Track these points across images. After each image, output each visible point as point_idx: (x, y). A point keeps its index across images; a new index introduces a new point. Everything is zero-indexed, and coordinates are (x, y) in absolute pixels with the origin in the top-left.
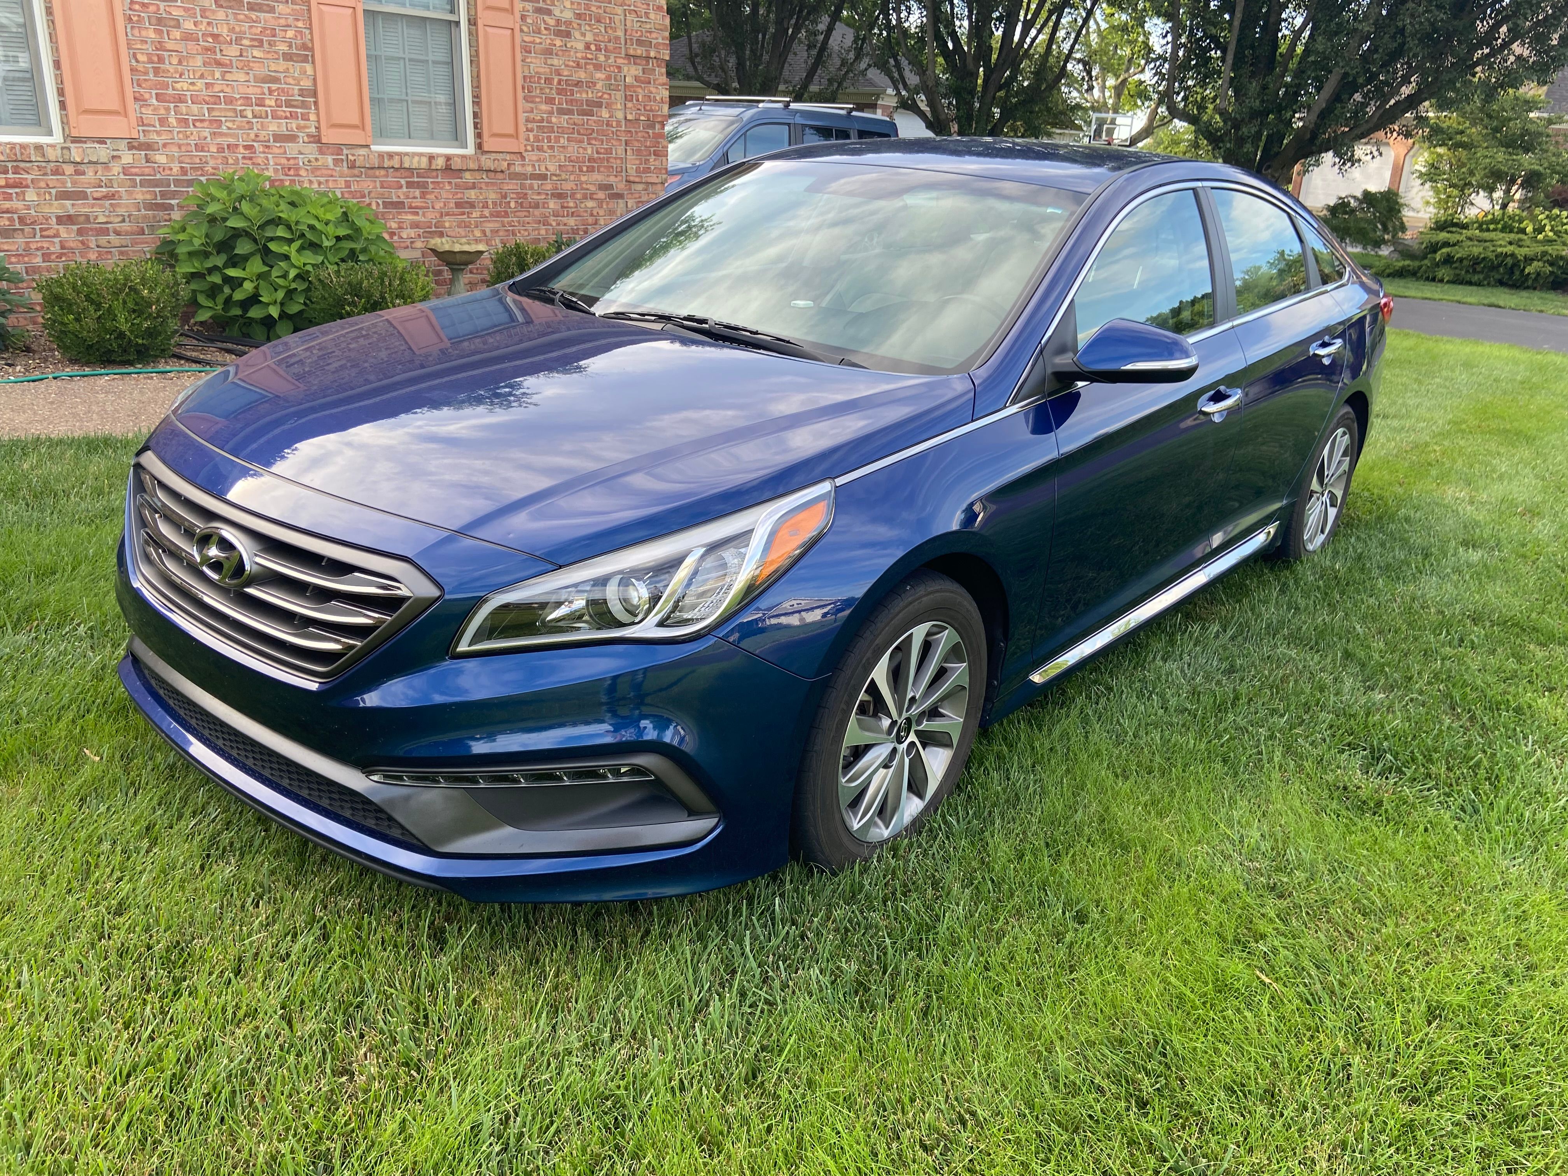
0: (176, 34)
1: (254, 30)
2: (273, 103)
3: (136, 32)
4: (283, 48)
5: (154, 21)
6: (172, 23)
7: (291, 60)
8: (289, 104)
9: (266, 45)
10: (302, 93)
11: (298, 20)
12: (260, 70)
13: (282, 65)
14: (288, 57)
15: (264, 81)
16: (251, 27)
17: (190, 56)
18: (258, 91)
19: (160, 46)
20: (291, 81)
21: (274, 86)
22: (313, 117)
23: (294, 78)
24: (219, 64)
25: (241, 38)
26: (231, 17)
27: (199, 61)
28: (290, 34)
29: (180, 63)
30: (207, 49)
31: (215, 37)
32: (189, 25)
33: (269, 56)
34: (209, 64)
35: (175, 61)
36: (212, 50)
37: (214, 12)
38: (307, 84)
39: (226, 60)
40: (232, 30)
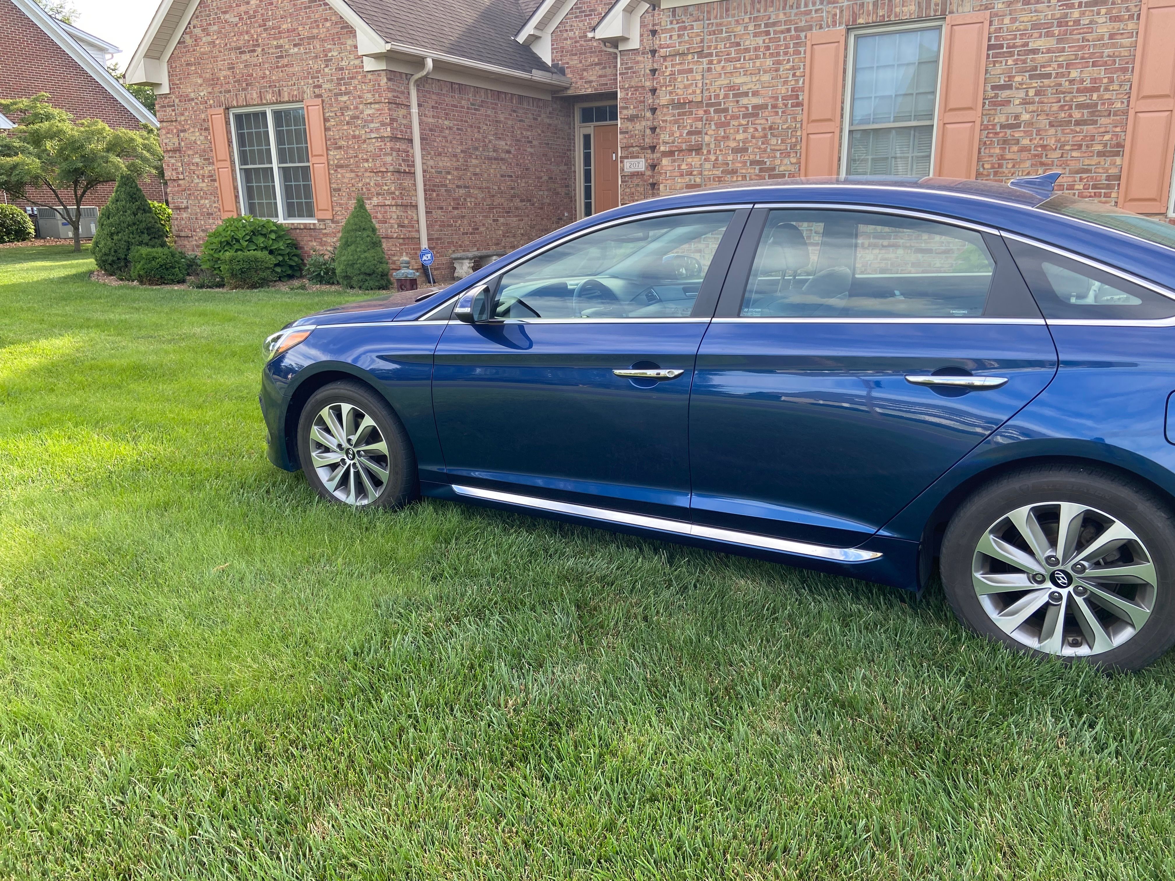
0: (1015, 148)
1: (1076, 139)
2: (1081, 187)
3: (987, 151)
4: (1099, 148)
5: (1001, 142)
6: (1013, 142)
7: (1104, 155)
8: (1095, 187)
9: (1084, 148)
10: (1108, 178)
11: (1116, 127)
12: (1074, 165)
13: (1095, 160)
14: (1100, 154)
15: (1077, 172)
16: (1074, 137)
17: (1022, 161)
18: (1071, 179)
19: (1002, 157)
20: (1101, 171)
21: (1084, 176)
22: (1114, 195)
23: (1103, 168)
24: (1042, 164)
25: (1064, 145)
26: (1059, 132)
27: (1028, 164)
28: (1107, 137)
29: (1014, 166)
30: (1035, 156)
31: (1044, 147)
32: (1026, 142)
33: (1086, 155)
34: (1036, 165)
35: (1010, 166)
36: (1040, 156)
37: (1046, 130)
38: (1113, 171)
39: (1049, 161)
40: (1058, 141)
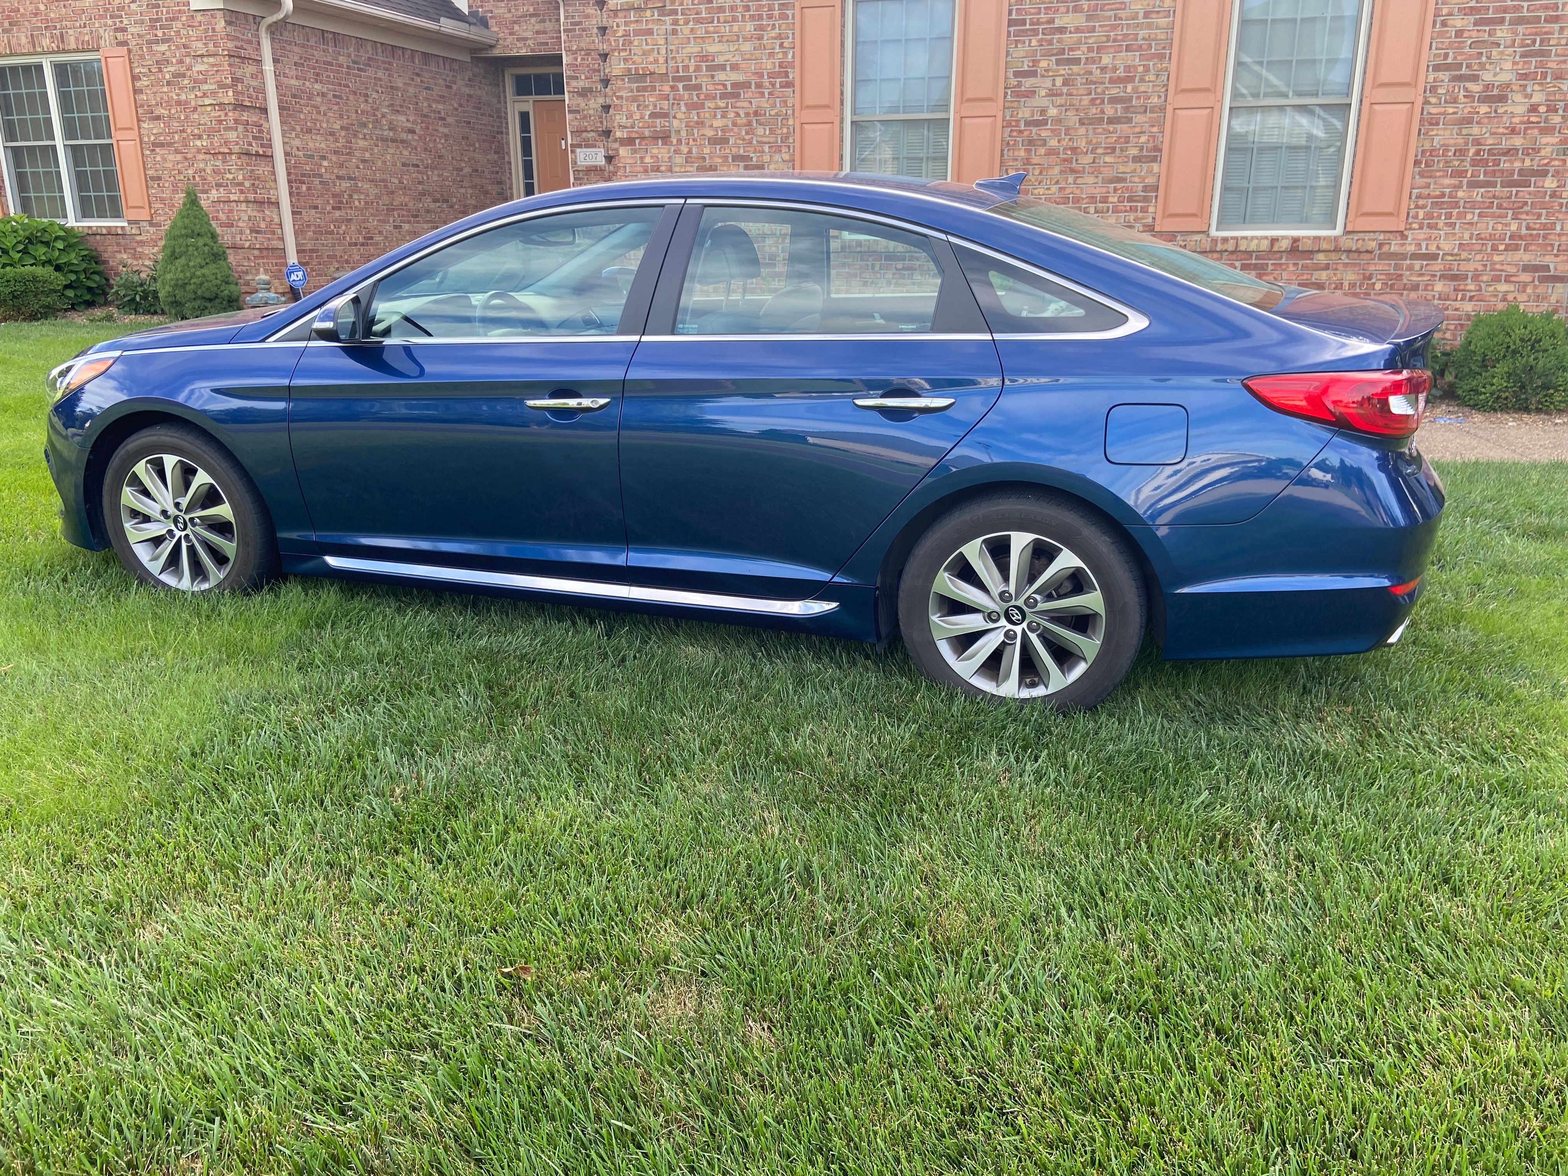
0: (1042, 151)
1: (1109, 140)
2: (1115, 200)
3: (1011, 153)
4: (1134, 152)
5: (1026, 143)
6: (1040, 143)
7: (1140, 161)
8: (1130, 199)
9: (1118, 151)
10: (1145, 189)
11: (1153, 126)
12: (1108, 173)
13: (1131, 166)
14: (1137, 159)
15: (1111, 181)
16: (1107, 138)
17: (1050, 167)
18: (1104, 190)
19: (1027, 162)
20: (1137, 180)
21: (1119, 185)
22: (1151, 209)
23: (1140, 177)
24: (1073, 171)
25: (1096, 148)
26: (1091, 132)
27: (1057, 170)
28: (1143, 139)
29: (1041, 173)
30: (1065, 160)
31: (1074, 150)
32: (1053, 143)
33: (1120, 160)
34: (1065, 172)
35: (1037, 172)
36: (1069, 161)
37: (1076, 129)
38: (1151, 180)
39: (1079, 167)
40: (1089, 142)
